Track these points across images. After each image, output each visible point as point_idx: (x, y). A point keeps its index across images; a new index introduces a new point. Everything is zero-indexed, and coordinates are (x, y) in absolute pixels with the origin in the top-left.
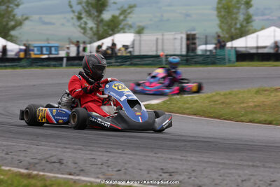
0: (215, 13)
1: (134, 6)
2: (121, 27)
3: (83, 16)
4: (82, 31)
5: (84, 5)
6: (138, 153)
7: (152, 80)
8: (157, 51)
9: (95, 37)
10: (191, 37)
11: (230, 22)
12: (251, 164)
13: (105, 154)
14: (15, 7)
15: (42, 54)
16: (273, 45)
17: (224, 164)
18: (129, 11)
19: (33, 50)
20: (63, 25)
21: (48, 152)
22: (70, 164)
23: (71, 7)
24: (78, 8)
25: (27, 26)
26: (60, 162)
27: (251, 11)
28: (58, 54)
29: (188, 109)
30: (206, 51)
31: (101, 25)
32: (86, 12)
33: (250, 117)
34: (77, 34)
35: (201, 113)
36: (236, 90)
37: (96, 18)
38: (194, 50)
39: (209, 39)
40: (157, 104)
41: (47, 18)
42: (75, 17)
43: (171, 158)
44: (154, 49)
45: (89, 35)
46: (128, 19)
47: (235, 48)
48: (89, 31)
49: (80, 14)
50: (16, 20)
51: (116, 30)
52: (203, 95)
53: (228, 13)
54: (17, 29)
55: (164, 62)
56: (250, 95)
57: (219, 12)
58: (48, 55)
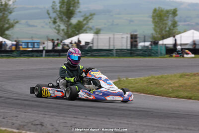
0: (151, 19)
1: (94, 14)
2: (84, 29)
3: (57, 21)
4: (57, 31)
5: (58, 13)
6: (97, 119)
8: (109, 46)
9: (66, 37)
10: (134, 37)
11: (162, 26)
12: (177, 127)
13: (73, 119)
14: (9, 14)
15: (28, 47)
16: (192, 43)
17: (158, 127)
18: (90, 18)
19: (21, 45)
20: (43, 27)
21: (33, 117)
22: (48, 126)
23: (49, 14)
24: (53, 15)
25: (17, 28)
26: (42, 125)
27: (177, 18)
28: (39, 48)
29: (131, 88)
30: (144, 46)
31: (70, 27)
32: (59, 18)
33: (176, 94)
34: (53, 34)
35: (141, 91)
36: (166, 74)
37: (66, 23)
38: (136, 46)
39: (146, 38)
41: (31, 22)
42: (52, 22)
43: (120, 123)
44: (108, 45)
45: (61, 35)
46: (89, 23)
47: (165, 44)
48: (61, 32)
49: (55, 19)
50: (9, 24)
51: (81, 31)
52: (142, 78)
53: (160, 19)
54: (10, 29)
55: (115, 54)
56: (176, 78)
57: (154, 19)
58: (32, 48)
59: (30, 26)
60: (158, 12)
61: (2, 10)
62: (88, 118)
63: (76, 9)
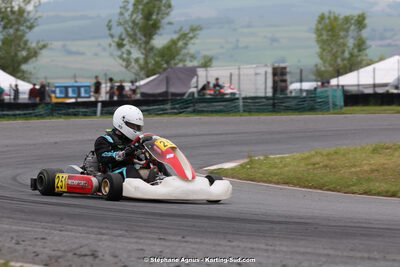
0: (314, 36)
1: (201, 29)
2: (179, 57)
3: (125, 42)
4: (124, 64)
5: (127, 26)
6: (206, 241)
9: (142, 74)
10: (279, 72)
11: (335, 50)
12: (366, 255)
13: (158, 242)
14: (27, 30)
15: (67, 97)
16: (397, 83)
17: (328, 255)
18: (191, 35)
19: (54, 92)
20: (96, 55)
21: (77, 240)
22: (108, 257)
24: (118, 30)
25: (45, 58)
26: (94, 255)
27: (365, 33)
28: (90, 98)
29: (275, 175)
30: (301, 90)
31: (151, 55)
32: (129, 35)
33: (365, 187)
34: (117, 68)
35: (295, 182)
36: (344, 147)
37: (143, 46)
38: (285, 88)
39: (304, 75)
40: (232, 169)
41: (73, 46)
42: (114, 44)
43: (252, 248)
45: (133, 70)
46: (190, 46)
47: (343, 86)
49: (121, 39)
50: (29, 49)
51: (173, 62)
52: (297, 155)
53: (333, 36)
54: (30, 61)
55: (241, 109)
56: (364, 155)
57: (320, 35)
58: (76, 98)
59: (70, 53)
60: (327, 21)
61: (14, 21)
62: (187, 239)
63: (163, 18)
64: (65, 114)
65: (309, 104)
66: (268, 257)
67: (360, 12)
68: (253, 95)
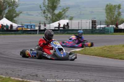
0: (105, 11)
1: (69, 8)
2: (63, 17)
3: (46, 12)
4: (46, 18)
5: (46, 7)
6: (71, 72)
7: (70, 41)
8: (79, 27)
9: (51, 21)
10: (94, 22)
11: (111, 15)
12: (121, 77)
13: (56, 72)
14: (16, 8)
15: (28, 28)
17: (109, 77)
18: (66, 10)
19: (24, 27)
20: (37, 16)
21: (31, 71)
22: (41, 76)
23: (41, 8)
24: (44, 8)
25: (21, 16)
26: (37, 76)
27: (121, 10)
28: (35, 28)
29: (92, 53)
30: (100, 28)
31: (54, 16)
32: (47, 10)
33: (120, 57)
35: (99, 55)
36: (114, 45)
37: (52, 13)
38: (95, 27)
39: (102, 22)
40: (79, 51)
41: (30, 13)
42: (42, 12)
43: (86, 75)
45: (48, 20)
46: (66, 13)
49: (45, 11)
50: (16, 13)
51: (61, 18)
52: (99, 47)
53: (110, 11)
54: (17, 17)
56: (120, 47)
57: (106, 11)
58: (30, 29)
59: (29, 15)
60: (109, 6)
61: (12, 5)
62: (66, 71)
63: (58, 5)
64: (27, 33)
65: (103, 31)
66: (91, 77)
67: (119, 4)
68: (85, 29)
